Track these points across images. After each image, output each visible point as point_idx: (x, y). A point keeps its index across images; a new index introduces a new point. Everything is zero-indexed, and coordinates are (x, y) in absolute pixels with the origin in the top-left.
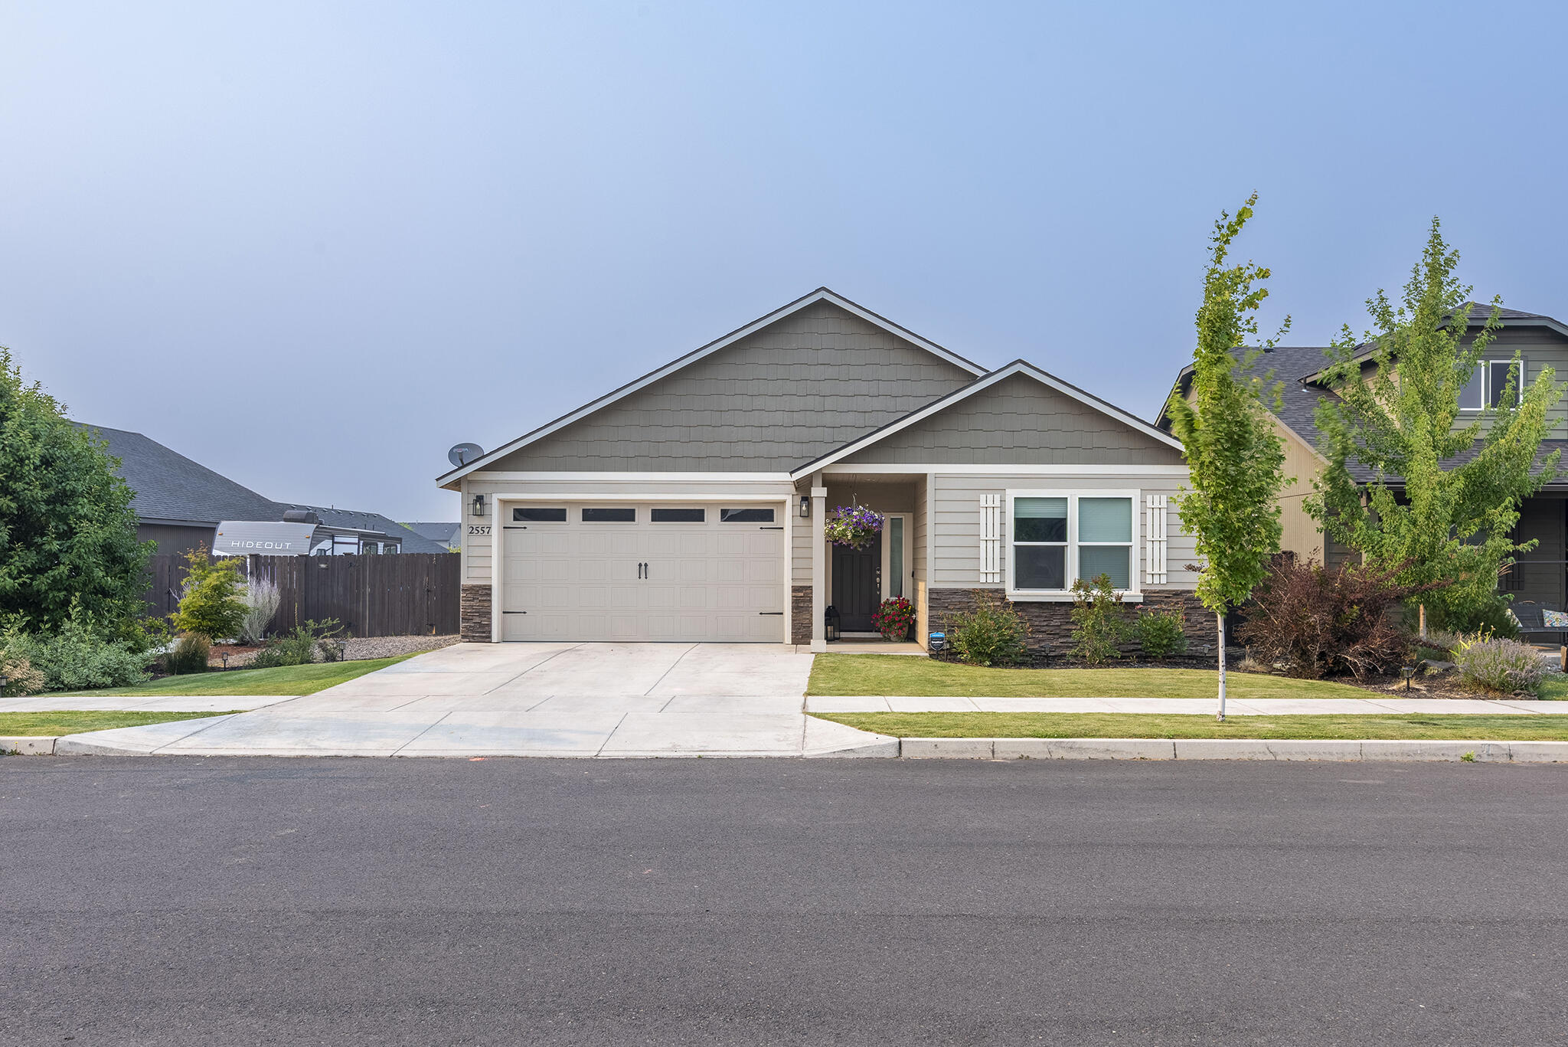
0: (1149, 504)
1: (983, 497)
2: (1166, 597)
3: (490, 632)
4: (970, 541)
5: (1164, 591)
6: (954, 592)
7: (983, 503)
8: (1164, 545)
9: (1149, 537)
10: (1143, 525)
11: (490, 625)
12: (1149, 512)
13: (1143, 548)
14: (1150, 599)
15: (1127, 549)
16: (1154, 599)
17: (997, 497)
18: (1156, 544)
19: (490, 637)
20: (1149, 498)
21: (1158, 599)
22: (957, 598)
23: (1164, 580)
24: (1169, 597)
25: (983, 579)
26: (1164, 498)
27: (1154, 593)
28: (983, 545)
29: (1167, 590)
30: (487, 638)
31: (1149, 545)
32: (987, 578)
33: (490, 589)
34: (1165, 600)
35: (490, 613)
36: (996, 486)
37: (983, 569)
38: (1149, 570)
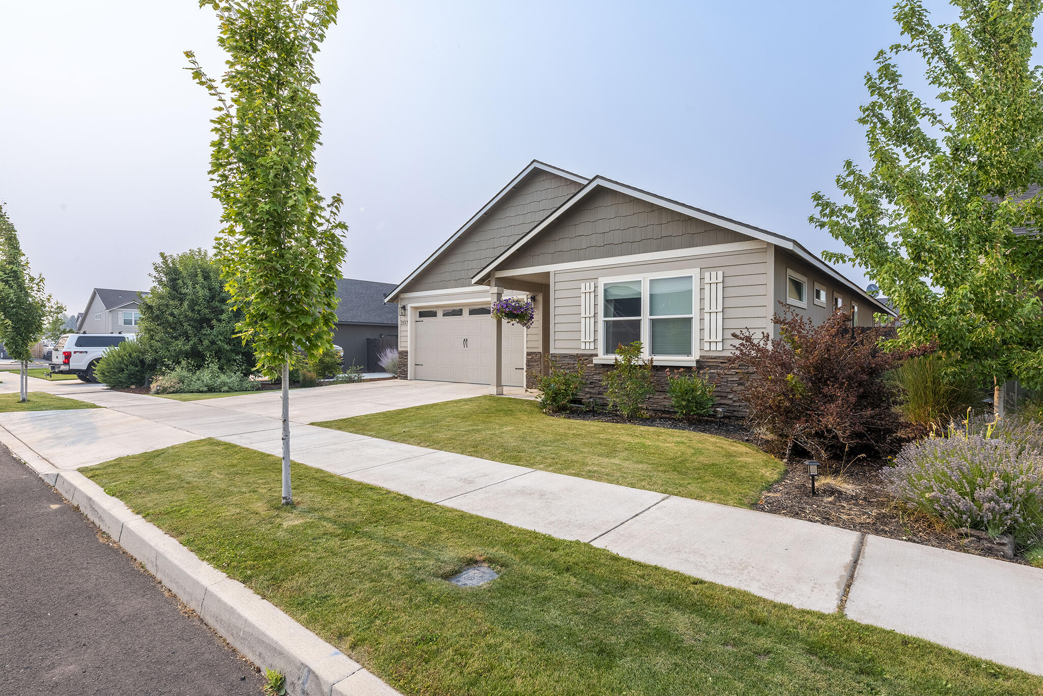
0: (707, 280)
1: (583, 285)
2: (722, 363)
3: (407, 374)
4: (575, 319)
5: (719, 357)
6: (565, 356)
7: (583, 290)
8: (720, 316)
9: (707, 309)
10: (702, 299)
11: (407, 371)
12: (707, 287)
13: (702, 319)
14: (707, 364)
15: (689, 320)
16: (711, 364)
17: (592, 284)
18: (713, 315)
19: (407, 377)
20: (707, 275)
21: (714, 364)
22: (567, 361)
23: (720, 347)
24: (725, 363)
25: (583, 347)
26: (720, 274)
27: (712, 359)
28: (583, 320)
29: (722, 357)
30: (405, 378)
31: (707, 317)
32: (584, 348)
33: (407, 353)
34: (720, 365)
35: (407, 365)
36: (591, 276)
37: (583, 339)
38: (707, 339)
